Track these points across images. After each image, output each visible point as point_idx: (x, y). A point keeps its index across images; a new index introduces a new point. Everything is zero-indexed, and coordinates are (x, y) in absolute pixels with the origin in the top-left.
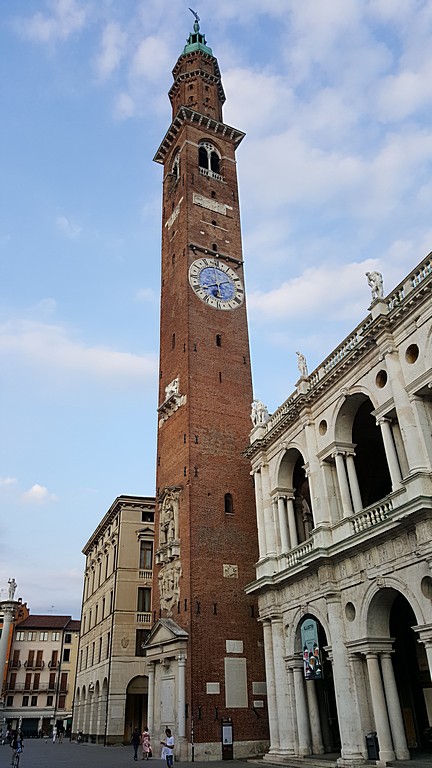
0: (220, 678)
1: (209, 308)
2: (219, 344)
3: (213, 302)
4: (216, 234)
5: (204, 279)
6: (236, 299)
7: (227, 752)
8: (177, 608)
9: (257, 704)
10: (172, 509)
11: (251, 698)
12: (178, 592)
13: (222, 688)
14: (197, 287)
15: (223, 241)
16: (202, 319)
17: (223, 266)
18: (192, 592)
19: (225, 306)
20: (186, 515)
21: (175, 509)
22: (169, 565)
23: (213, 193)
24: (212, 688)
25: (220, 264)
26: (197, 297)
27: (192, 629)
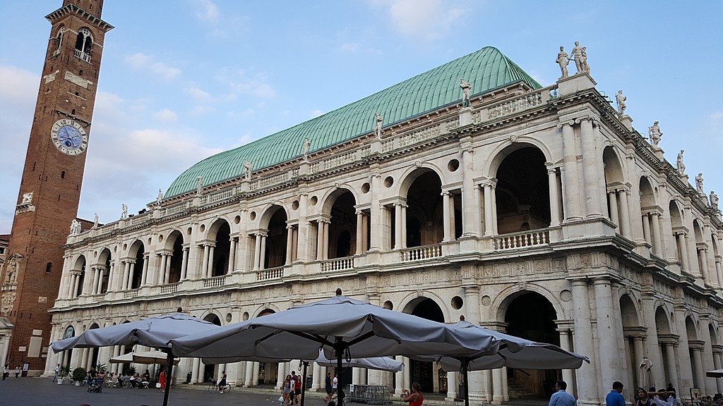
0: (27, 345)
1: (61, 153)
2: (63, 177)
3: (64, 150)
4: (77, 102)
5: (62, 134)
6: (81, 148)
7: (24, 374)
8: (10, 314)
9: (43, 356)
10: (15, 265)
11: (41, 353)
12: (12, 306)
13: (27, 349)
14: (55, 139)
15: (81, 107)
16: (55, 160)
17: (77, 125)
18: (19, 308)
19: (72, 152)
20: (23, 272)
21: (18, 266)
22: (9, 293)
23: (81, 71)
24: (22, 349)
25: (75, 124)
26: (54, 146)
27: (16, 324)
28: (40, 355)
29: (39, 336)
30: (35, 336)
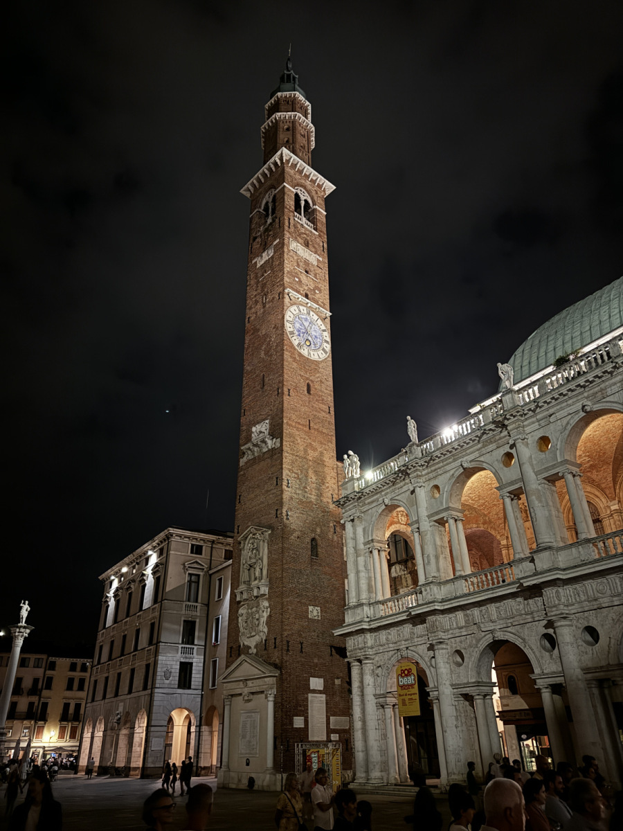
0: (304, 713)
1: (301, 356)
2: (308, 392)
3: (304, 351)
4: (308, 282)
5: (297, 326)
6: (323, 349)
8: (264, 645)
9: (333, 737)
11: (329, 731)
12: (265, 629)
13: (306, 722)
15: (314, 290)
16: (295, 365)
17: (314, 316)
18: (283, 631)
19: (314, 356)
20: (277, 556)
23: (307, 241)
24: (298, 722)
25: (312, 313)
26: (291, 343)
27: (283, 666)
28: (328, 736)
29: (320, 692)
30: (314, 691)
